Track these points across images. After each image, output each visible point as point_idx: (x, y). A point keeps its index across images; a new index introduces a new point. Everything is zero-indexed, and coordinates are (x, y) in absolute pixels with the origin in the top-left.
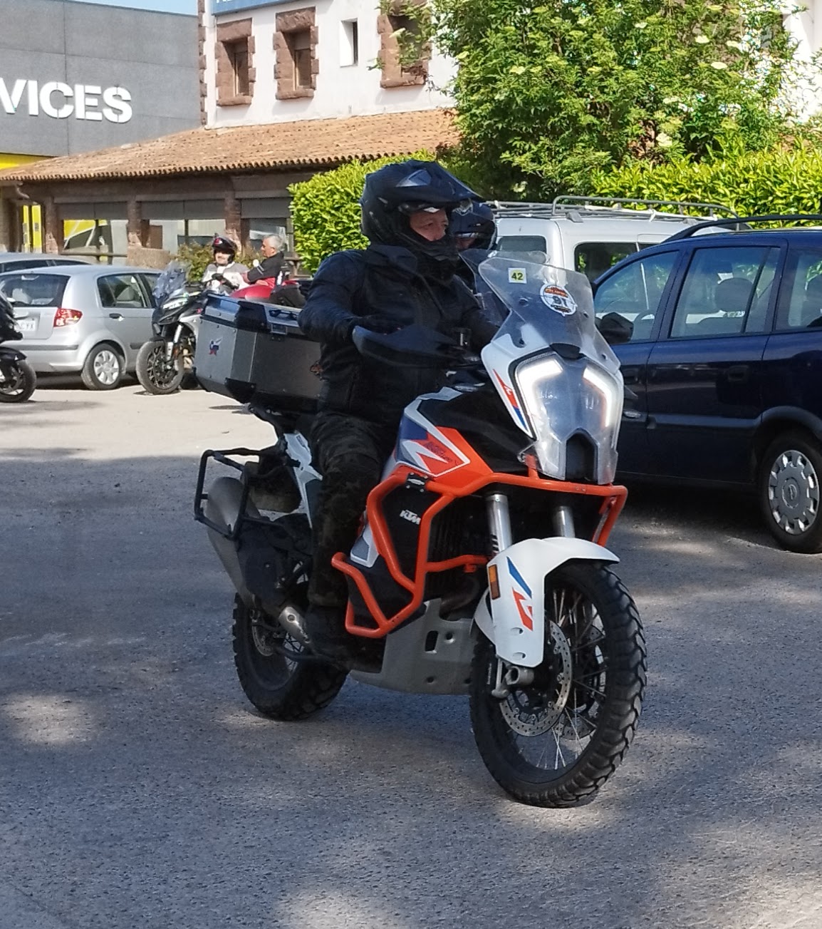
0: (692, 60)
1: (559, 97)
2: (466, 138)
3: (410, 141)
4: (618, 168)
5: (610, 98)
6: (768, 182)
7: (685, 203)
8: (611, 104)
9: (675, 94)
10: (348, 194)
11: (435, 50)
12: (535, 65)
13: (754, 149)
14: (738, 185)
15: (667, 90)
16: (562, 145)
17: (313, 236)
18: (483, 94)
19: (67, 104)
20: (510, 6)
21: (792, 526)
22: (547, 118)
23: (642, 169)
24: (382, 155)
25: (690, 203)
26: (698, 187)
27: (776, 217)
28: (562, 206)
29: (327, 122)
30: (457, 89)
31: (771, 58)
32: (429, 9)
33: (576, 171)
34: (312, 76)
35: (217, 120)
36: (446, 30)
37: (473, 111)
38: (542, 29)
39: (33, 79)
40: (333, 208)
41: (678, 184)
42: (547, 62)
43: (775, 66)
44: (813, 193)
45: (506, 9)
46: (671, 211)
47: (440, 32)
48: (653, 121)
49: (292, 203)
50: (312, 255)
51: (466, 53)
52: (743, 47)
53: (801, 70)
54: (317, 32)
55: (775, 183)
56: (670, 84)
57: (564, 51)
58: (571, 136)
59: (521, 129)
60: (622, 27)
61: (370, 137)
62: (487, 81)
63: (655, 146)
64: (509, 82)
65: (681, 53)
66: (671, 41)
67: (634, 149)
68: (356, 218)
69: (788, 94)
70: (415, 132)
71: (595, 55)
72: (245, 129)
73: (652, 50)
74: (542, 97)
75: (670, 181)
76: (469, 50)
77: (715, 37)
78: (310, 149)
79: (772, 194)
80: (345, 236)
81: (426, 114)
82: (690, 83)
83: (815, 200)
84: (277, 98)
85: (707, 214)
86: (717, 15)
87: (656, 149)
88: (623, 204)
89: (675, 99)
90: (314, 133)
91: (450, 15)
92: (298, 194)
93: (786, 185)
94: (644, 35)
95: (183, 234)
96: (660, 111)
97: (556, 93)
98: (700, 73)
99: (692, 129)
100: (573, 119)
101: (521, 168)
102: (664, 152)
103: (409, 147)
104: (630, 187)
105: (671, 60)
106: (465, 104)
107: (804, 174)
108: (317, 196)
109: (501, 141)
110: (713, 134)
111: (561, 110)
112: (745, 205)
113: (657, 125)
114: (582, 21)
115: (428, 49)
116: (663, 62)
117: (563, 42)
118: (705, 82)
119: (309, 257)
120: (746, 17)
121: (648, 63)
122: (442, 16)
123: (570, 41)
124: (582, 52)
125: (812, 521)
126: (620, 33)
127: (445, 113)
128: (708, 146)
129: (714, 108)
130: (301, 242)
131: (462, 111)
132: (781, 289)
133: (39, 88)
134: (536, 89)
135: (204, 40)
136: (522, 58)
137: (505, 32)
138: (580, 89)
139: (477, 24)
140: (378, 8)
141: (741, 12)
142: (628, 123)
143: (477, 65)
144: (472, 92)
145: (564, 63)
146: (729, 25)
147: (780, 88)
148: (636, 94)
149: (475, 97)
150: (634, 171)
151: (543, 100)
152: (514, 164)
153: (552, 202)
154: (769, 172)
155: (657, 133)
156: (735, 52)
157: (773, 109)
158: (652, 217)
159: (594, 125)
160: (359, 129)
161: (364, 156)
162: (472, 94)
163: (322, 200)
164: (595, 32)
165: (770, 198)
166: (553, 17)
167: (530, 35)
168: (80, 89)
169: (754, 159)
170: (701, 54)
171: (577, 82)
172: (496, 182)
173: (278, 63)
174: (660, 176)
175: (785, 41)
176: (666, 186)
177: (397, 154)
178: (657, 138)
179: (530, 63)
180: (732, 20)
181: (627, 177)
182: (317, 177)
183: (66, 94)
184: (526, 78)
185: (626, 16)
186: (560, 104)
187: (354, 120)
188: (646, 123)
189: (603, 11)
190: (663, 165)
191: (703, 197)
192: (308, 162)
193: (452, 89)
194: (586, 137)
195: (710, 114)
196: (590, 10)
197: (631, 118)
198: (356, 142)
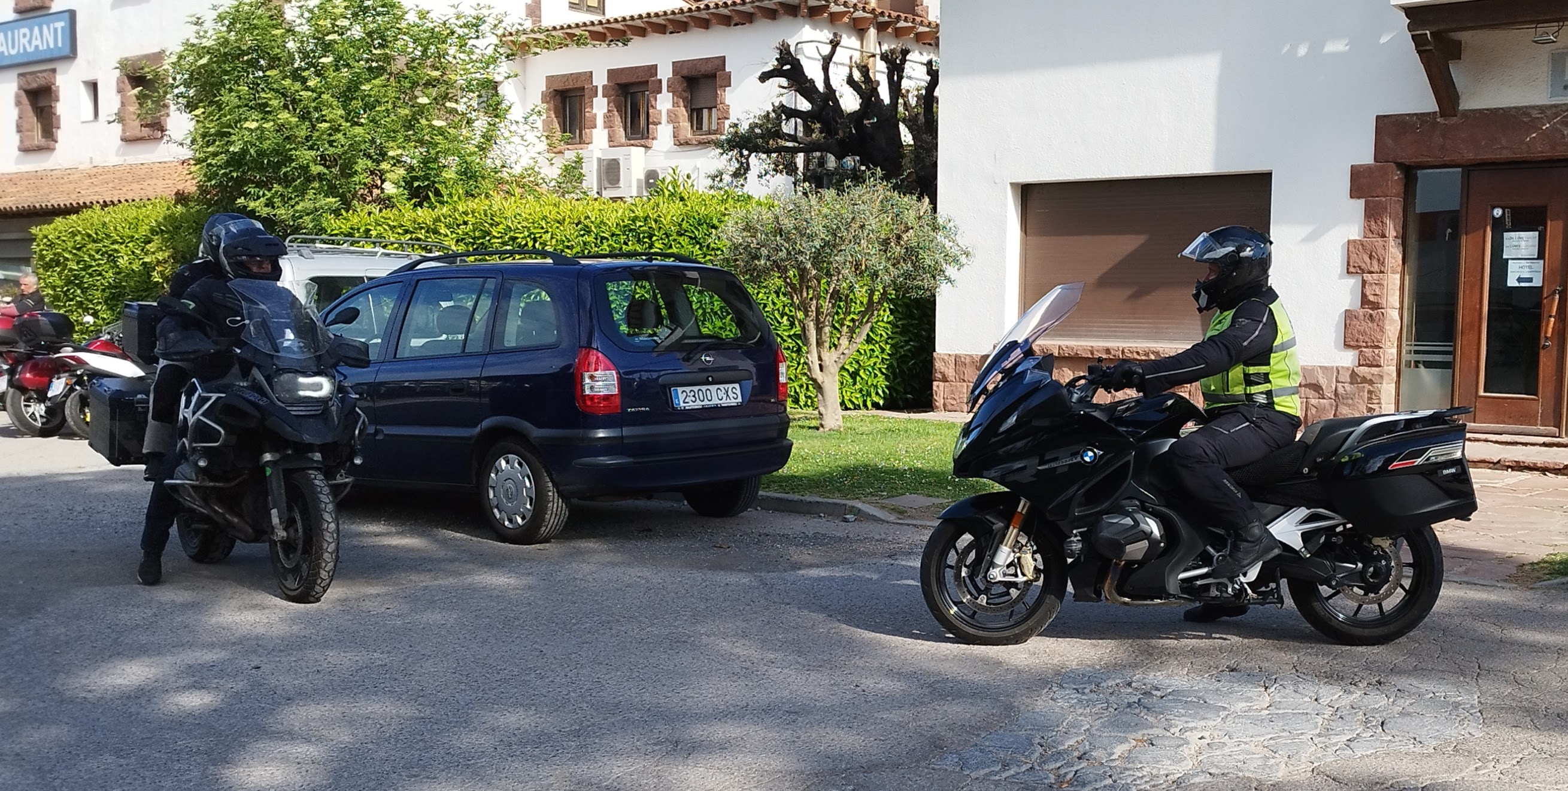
0: (413, 116)
1: (291, 150)
2: (203, 186)
3: (150, 188)
4: (347, 212)
5: (339, 151)
6: (486, 224)
7: (410, 242)
8: (339, 156)
9: (399, 148)
10: (89, 236)
11: (173, 108)
12: (268, 121)
13: (472, 195)
14: (458, 226)
15: (391, 144)
16: (294, 191)
17: (55, 274)
18: (218, 146)
20: (243, 68)
21: (510, 521)
22: (279, 169)
23: (370, 213)
24: (123, 200)
25: (414, 242)
26: (422, 228)
27: (494, 254)
28: (296, 245)
29: (68, 171)
30: (193, 141)
31: (486, 117)
32: (166, 70)
33: (308, 214)
34: (54, 130)
36: (182, 89)
37: (209, 161)
38: (273, 90)
40: (74, 248)
41: (403, 226)
42: (279, 119)
43: (490, 125)
44: (526, 233)
45: (239, 72)
46: (396, 249)
47: (176, 91)
48: (379, 171)
49: (35, 244)
50: (55, 290)
51: (203, 110)
52: (461, 108)
53: (514, 128)
54: (57, 91)
55: (492, 225)
56: (394, 139)
57: (295, 110)
58: (301, 184)
59: (256, 177)
60: (349, 89)
61: (111, 185)
62: (221, 134)
63: (382, 192)
64: (243, 136)
65: (405, 112)
66: (394, 102)
67: (362, 195)
68: (97, 257)
69: (503, 149)
70: (154, 181)
71: (323, 113)
73: (377, 109)
74: (274, 149)
75: (395, 224)
76: (204, 107)
77: (435, 99)
78: (52, 196)
79: (489, 235)
80: (87, 273)
81: (165, 165)
82: (413, 138)
83: (529, 239)
84: (20, 150)
85: (430, 251)
86: (437, 80)
87: (382, 195)
88: (352, 244)
89: (399, 151)
90: (56, 181)
91: (186, 77)
92: (40, 236)
93: (501, 226)
94: (370, 96)
96: (385, 163)
97: (288, 146)
98: (422, 130)
99: (416, 179)
100: (305, 168)
101: (255, 212)
102: (389, 198)
103: (148, 194)
104: (359, 229)
105: (395, 118)
106: (202, 155)
107: (518, 217)
108: (59, 237)
109: (238, 187)
110: (435, 182)
111: (293, 160)
112: (465, 243)
113: (382, 175)
114: (311, 83)
115: (166, 106)
116: (387, 120)
117: (294, 101)
118: (426, 137)
119: (52, 292)
120: (463, 82)
121: (373, 121)
122: (178, 77)
123: (301, 100)
124: (311, 110)
125: (528, 517)
126: (348, 94)
127: (183, 163)
128: (430, 193)
129: (436, 160)
130: (44, 279)
131: (198, 161)
132: (497, 316)
134: (268, 142)
136: (256, 115)
137: (238, 92)
138: (310, 143)
139: (212, 85)
140: (117, 68)
141: (458, 77)
142: (356, 173)
143: (212, 120)
144: (208, 144)
145: (294, 120)
146: (447, 89)
147: (496, 143)
148: (363, 147)
149: (211, 149)
150: (362, 215)
151: (276, 152)
152: (249, 209)
154: (486, 215)
155: (383, 181)
156: (453, 112)
157: (489, 161)
158: (379, 254)
159: (324, 174)
160: (101, 178)
161: (104, 202)
162: (208, 146)
163: (64, 241)
164: (324, 93)
165: (488, 238)
166: (284, 79)
167: (263, 95)
169: (472, 204)
170: (423, 113)
171: (307, 137)
173: (20, 118)
174: (386, 219)
175: (499, 103)
176: (392, 228)
177: (137, 200)
178: (383, 186)
179: (262, 119)
180: (449, 84)
181: (355, 220)
182: (59, 221)
184: (259, 132)
185: (351, 81)
186: (292, 155)
187: (95, 170)
188: (372, 173)
189: (331, 74)
190: (388, 209)
191: (426, 237)
192: (50, 207)
193: (188, 141)
194: (316, 185)
195: (431, 165)
196: (318, 74)
197: (358, 168)
198: (97, 189)
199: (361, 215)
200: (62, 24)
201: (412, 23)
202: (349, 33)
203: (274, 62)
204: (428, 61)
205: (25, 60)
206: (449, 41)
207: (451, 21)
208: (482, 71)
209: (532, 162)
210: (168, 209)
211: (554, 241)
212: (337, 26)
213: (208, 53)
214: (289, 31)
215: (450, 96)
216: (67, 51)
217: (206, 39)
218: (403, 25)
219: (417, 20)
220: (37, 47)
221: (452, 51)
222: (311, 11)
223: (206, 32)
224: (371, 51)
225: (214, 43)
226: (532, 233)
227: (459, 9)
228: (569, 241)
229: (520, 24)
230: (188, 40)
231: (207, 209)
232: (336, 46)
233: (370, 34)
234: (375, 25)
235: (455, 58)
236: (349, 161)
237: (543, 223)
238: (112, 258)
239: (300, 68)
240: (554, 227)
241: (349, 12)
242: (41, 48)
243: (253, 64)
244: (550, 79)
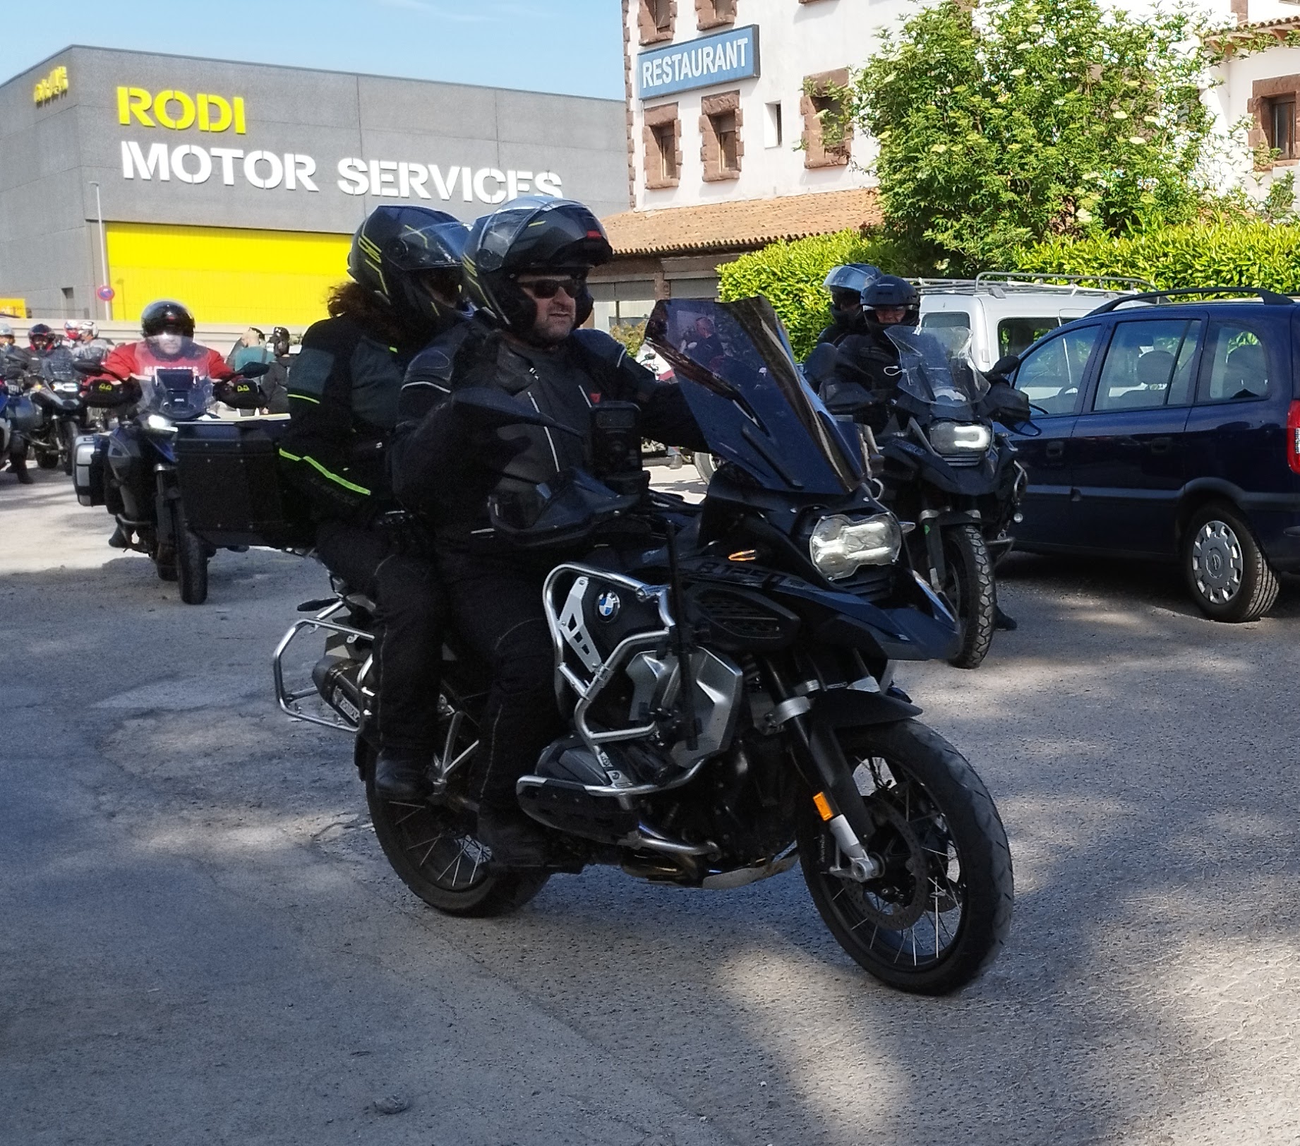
0: (1110, 135)
1: (980, 175)
2: (889, 217)
3: (834, 220)
4: (1039, 243)
5: (1031, 175)
6: (1187, 256)
7: (1107, 278)
8: (1031, 181)
9: (1094, 170)
10: (774, 274)
11: (858, 131)
12: (956, 144)
13: (1173, 223)
14: (1158, 258)
15: (1086, 166)
16: (985, 221)
18: (905, 173)
19: (500, 188)
21: (1216, 595)
22: (968, 196)
23: (1063, 245)
24: (807, 235)
25: (1111, 278)
26: (1118, 261)
27: (1196, 290)
28: (985, 282)
29: (752, 203)
30: (880, 168)
31: (1188, 132)
32: (851, 90)
33: (998, 247)
34: (738, 158)
35: (646, 203)
37: (896, 190)
38: (962, 108)
39: (467, 165)
40: (760, 287)
41: (1098, 259)
42: (968, 141)
43: (1192, 140)
44: (1232, 266)
45: (926, 89)
46: (1091, 285)
47: (862, 113)
48: (1073, 197)
49: (720, 283)
51: (889, 133)
52: (1161, 122)
54: (741, 115)
56: (1089, 160)
57: (984, 129)
58: (992, 213)
59: (943, 207)
60: (1041, 105)
61: (795, 217)
62: (909, 160)
63: (1076, 221)
64: (931, 161)
65: (1100, 129)
66: (1089, 118)
67: (1054, 225)
68: (783, 297)
69: (1206, 167)
70: (839, 212)
71: (1014, 133)
72: (674, 211)
73: (1071, 126)
74: (963, 175)
75: (1090, 257)
76: (891, 130)
77: (1133, 113)
78: (736, 230)
79: (1191, 267)
81: (849, 194)
82: (1109, 159)
83: (1234, 273)
84: (704, 180)
85: (1128, 288)
86: (1135, 90)
87: (1076, 224)
88: (1045, 280)
89: (1094, 174)
90: (740, 213)
91: (872, 96)
92: (726, 275)
93: (1204, 258)
94: (1063, 112)
95: (614, 315)
96: (1079, 187)
97: (977, 171)
98: (1119, 148)
99: (1112, 205)
100: (995, 196)
101: (943, 246)
102: (1084, 228)
103: (833, 226)
104: (1051, 263)
105: (1090, 136)
106: (889, 183)
107: (1223, 247)
108: (744, 276)
109: (921, 220)
110: (1132, 208)
111: (981, 187)
112: (1165, 278)
113: (1076, 201)
114: (1001, 99)
115: (851, 129)
116: (1082, 138)
117: (983, 121)
118: (1124, 157)
120: (1164, 92)
121: (1067, 140)
122: (864, 97)
123: (990, 119)
124: (1002, 129)
125: (1236, 591)
126: (1040, 110)
127: (869, 193)
128: (1127, 221)
129: (1133, 183)
132: (1202, 362)
133: (473, 174)
134: (957, 167)
135: (632, 125)
136: (944, 137)
137: (925, 111)
138: (1001, 166)
139: (898, 104)
140: (801, 88)
141: (1158, 87)
142: (1048, 199)
143: (899, 145)
144: (895, 171)
145: (984, 141)
146: (1146, 101)
147: (1198, 162)
148: (1056, 170)
149: (898, 176)
151: (965, 178)
152: (937, 242)
153: (975, 278)
154: (1187, 245)
155: (1077, 209)
156: (1152, 127)
157: (1191, 183)
158: (1074, 292)
159: (1015, 201)
160: (784, 209)
161: (789, 236)
162: (895, 173)
163: (749, 280)
164: (1014, 109)
165: (1190, 272)
166: (973, 95)
167: (951, 114)
168: (512, 174)
169: (1174, 233)
170: (1120, 129)
171: (997, 160)
172: (920, 260)
173: (704, 145)
174: (1080, 251)
175: (1203, 115)
176: (1087, 261)
177: (822, 234)
178: (1077, 214)
179: (951, 141)
180: (1150, 95)
181: (1048, 253)
182: (744, 256)
183: (499, 180)
184: (947, 156)
185: (1044, 93)
186: (981, 181)
187: (779, 201)
188: (1066, 199)
189: (1022, 88)
190: (1083, 240)
191: (1124, 271)
192: (734, 243)
193: (874, 168)
194: (1007, 214)
195: (1129, 189)
196: (1009, 88)
197: (1051, 194)
198: (781, 222)
199: (1054, 248)
200: (745, 40)
201: (1108, 27)
202: (1041, 40)
203: (963, 76)
204: (1126, 69)
205: (709, 82)
206: (1149, 45)
207: (1150, 22)
208: (1184, 79)
209: (1237, 183)
210: (853, 244)
211: (1262, 274)
212: (1029, 33)
213: (895, 68)
214: (978, 40)
215: (1149, 108)
216: (750, 71)
217: (892, 54)
218: (1099, 29)
219: (1114, 24)
220: (720, 66)
221: (1151, 57)
222: (1001, 17)
223: (892, 46)
224: (1064, 60)
225: (901, 57)
226: (1239, 266)
227: (1159, 8)
228: (1278, 275)
229: (1226, 23)
230: (874, 55)
231: (895, 242)
232: (1028, 56)
233: (1064, 41)
234: (1070, 30)
235: (1155, 65)
236: (1042, 186)
237: (1250, 254)
238: (798, 299)
239: (990, 83)
240: (1263, 258)
241: (1042, 17)
242: (724, 68)
243: (941, 79)
244: (1257, 84)
